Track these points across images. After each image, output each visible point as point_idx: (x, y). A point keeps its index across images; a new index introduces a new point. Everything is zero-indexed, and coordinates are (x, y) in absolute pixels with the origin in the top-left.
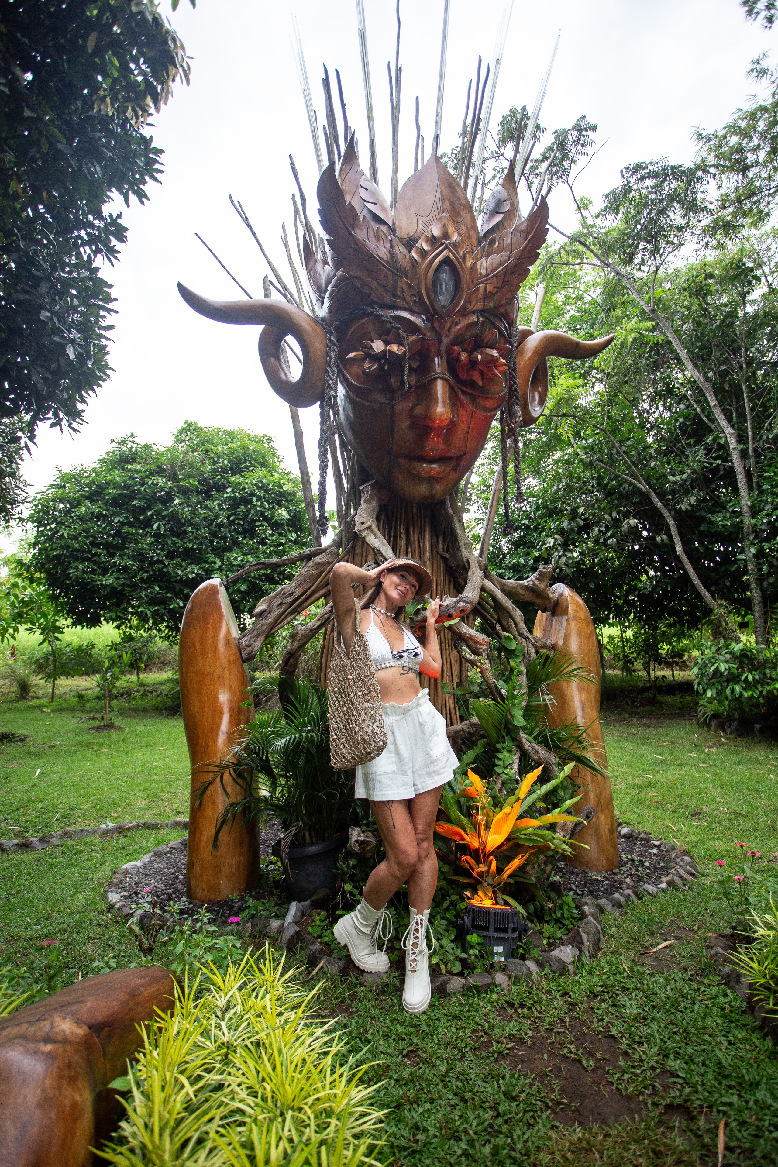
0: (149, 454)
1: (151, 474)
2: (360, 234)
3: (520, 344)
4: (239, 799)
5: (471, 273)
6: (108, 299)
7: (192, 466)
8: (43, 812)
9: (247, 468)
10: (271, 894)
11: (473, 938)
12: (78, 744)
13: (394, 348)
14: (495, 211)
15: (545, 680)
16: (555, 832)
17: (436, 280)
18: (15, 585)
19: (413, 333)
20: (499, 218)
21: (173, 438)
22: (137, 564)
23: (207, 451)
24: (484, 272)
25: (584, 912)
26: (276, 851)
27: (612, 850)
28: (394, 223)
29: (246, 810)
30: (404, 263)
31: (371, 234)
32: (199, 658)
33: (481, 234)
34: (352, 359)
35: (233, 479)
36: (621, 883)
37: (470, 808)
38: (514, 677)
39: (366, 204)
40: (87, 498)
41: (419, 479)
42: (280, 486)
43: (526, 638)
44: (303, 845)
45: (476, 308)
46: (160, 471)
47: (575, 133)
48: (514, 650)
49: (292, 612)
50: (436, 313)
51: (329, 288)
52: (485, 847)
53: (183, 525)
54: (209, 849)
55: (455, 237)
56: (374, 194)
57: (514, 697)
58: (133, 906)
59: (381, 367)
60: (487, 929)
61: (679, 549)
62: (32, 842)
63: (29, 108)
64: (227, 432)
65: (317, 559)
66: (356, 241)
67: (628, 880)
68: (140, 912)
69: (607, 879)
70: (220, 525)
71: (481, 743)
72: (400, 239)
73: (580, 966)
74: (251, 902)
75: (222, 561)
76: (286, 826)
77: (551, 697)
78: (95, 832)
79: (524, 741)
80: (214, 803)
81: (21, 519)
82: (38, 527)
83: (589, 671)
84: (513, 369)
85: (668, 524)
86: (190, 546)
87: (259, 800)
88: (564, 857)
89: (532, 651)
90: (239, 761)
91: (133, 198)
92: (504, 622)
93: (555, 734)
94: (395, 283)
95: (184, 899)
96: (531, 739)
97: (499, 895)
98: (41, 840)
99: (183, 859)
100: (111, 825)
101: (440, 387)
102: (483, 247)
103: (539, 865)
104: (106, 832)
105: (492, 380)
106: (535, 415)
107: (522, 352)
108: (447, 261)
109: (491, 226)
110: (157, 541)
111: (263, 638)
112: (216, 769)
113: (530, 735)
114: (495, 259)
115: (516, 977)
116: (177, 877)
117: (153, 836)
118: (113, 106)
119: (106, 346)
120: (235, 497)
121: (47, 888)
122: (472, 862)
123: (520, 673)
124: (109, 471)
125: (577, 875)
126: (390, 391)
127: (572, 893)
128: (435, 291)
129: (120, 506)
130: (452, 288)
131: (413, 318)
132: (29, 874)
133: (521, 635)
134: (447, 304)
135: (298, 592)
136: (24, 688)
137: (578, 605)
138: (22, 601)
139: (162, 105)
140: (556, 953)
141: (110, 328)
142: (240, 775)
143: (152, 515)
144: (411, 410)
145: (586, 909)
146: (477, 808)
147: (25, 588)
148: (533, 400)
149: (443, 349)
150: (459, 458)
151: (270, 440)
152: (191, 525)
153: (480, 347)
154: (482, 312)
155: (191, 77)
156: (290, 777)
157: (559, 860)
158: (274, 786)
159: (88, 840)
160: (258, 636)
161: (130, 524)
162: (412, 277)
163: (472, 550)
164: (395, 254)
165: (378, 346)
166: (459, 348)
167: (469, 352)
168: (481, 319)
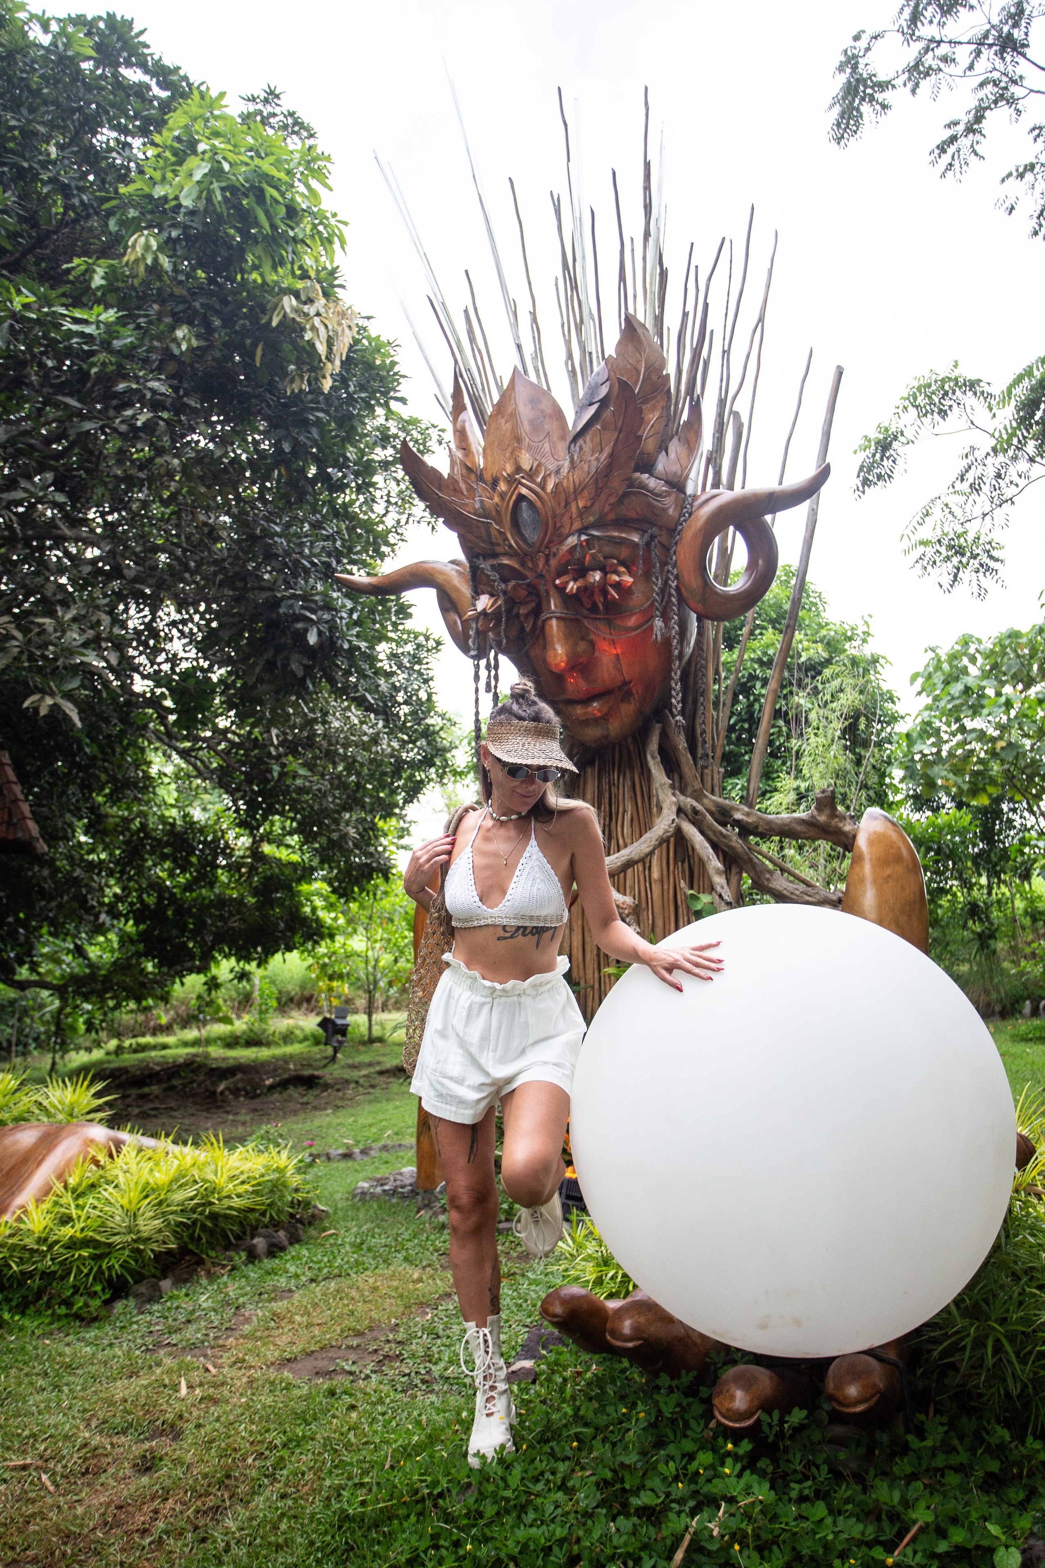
2: (447, 494)
5: (554, 498)
14: (588, 403)
19: (514, 578)
20: (592, 410)
30: (492, 512)
55: (529, 466)
66: (445, 502)
72: (486, 483)
101: (554, 627)
108: (521, 497)
109: (579, 428)
114: (582, 469)
128: (520, 531)
131: (511, 563)
149: (547, 585)
153: (586, 572)
162: (499, 522)
163: (670, 792)
164: (482, 502)
165: (484, 602)
166: (565, 578)
167: (575, 580)
168: (584, 538)
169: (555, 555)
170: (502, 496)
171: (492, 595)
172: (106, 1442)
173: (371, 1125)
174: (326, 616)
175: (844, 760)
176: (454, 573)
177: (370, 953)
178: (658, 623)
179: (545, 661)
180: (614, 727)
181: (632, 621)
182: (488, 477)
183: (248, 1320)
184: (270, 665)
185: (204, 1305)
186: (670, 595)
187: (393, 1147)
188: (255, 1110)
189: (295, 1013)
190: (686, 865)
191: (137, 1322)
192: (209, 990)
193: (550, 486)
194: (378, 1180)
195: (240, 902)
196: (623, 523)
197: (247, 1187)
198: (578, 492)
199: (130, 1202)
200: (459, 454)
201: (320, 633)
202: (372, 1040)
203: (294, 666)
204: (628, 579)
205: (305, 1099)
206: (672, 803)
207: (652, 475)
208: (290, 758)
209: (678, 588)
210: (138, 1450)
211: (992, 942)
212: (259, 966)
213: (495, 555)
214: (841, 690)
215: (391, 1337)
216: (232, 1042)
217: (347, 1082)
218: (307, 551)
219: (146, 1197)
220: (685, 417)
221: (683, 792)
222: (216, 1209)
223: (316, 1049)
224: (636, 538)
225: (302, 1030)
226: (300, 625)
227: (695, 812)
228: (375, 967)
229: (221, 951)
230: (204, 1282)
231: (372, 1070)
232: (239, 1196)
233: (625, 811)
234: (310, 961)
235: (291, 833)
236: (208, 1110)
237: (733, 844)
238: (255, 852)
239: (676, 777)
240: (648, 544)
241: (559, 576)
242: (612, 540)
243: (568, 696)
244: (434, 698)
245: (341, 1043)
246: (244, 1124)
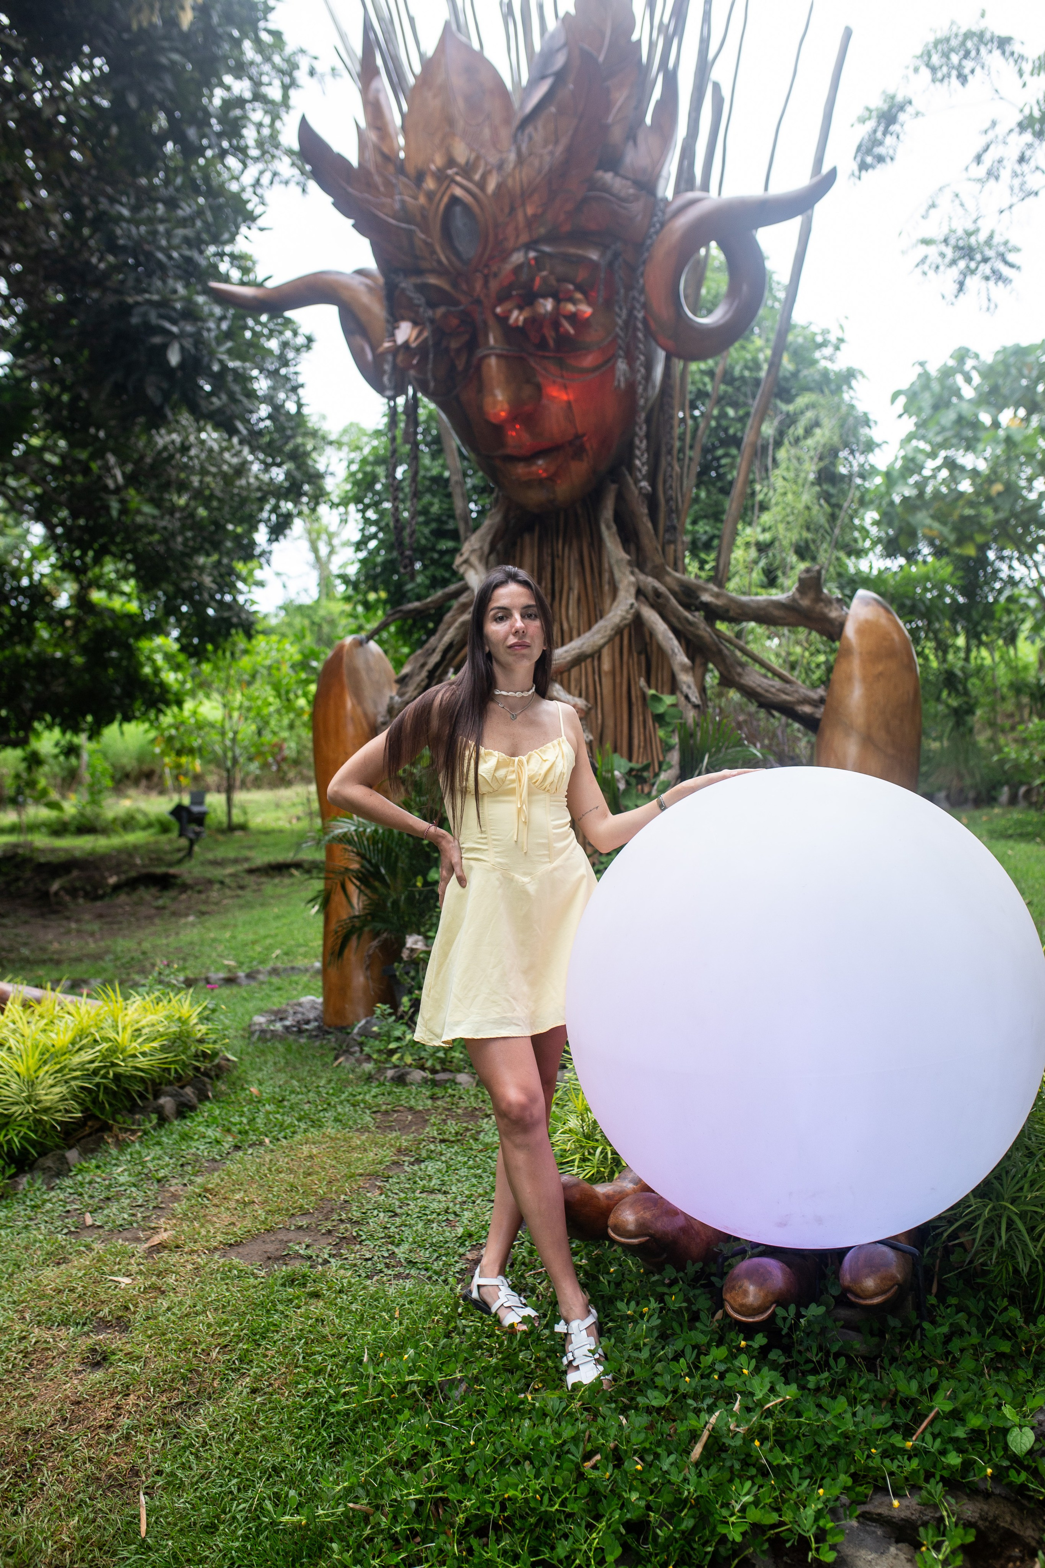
2: (358, 188)
5: (497, 199)
19: (441, 306)
30: (414, 212)
45: (519, 243)
72: (408, 177)
98: (248, 976)
101: (493, 368)
108: (455, 200)
114: (532, 164)
134: (472, 255)
149: (488, 313)
154: (530, 245)
162: (426, 230)
163: (627, 570)
164: (403, 202)
165: (405, 332)
166: (508, 305)
167: (521, 308)
168: (532, 254)
169: (496, 275)
170: (430, 196)
171: (415, 323)
172: (47, 1335)
173: (254, 942)
174: (189, 328)
175: (819, 514)
176: (362, 289)
177: (227, 725)
178: (622, 366)
179: (480, 408)
180: (563, 490)
181: (588, 361)
182: (411, 169)
183: (175, 1197)
184: (119, 389)
185: (122, 1179)
186: (636, 329)
187: (285, 970)
188: (100, 916)
189: (132, 792)
190: (643, 657)
191: (49, 1200)
192: (29, 769)
193: (491, 186)
194: (276, 1013)
195: (66, 662)
196: (581, 237)
197: (155, 1044)
198: (526, 195)
199: (28, 1069)
200: (373, 136)
201: (183, 349)
202: (232, 828)
203: (151, 392)
204: (586, 310)
205: (160, 902)
206: (630, 584)
207: (617, 174)
208: (132, 492)
209: (645, 321)
210: (84, 1343)
211: (969, 719)
212: (90, 738)
213: (419, 272)
214: (817, 424)
215: (344, 1216)
216: (59, 829)
217: (210, 882)
218: (164, 243)
219: (45, 1063)
220: (657, 94)
221: (642, 570)
222: (120, 1070)
223: (164, 838)
224: (594, 256)
225: (145, 814)
226: (157, 340)
227: (657, 594)
228: (234, 740)
229: (41, 719)
230: (114, 1151)
231: (239, 868)
232: (144, 1054)
233: (570, 589)
234: (153, 734)
235: (125, 577)
236: (42, 915)
237: (701, 633)
238: (81, 600)
239: (633, 548)
240: (610, 264)
241: (500, 301)
242: (567, 259)
243: (509, 451)
244: (305, 411)
245: (198, 834)
246: (92, 934)
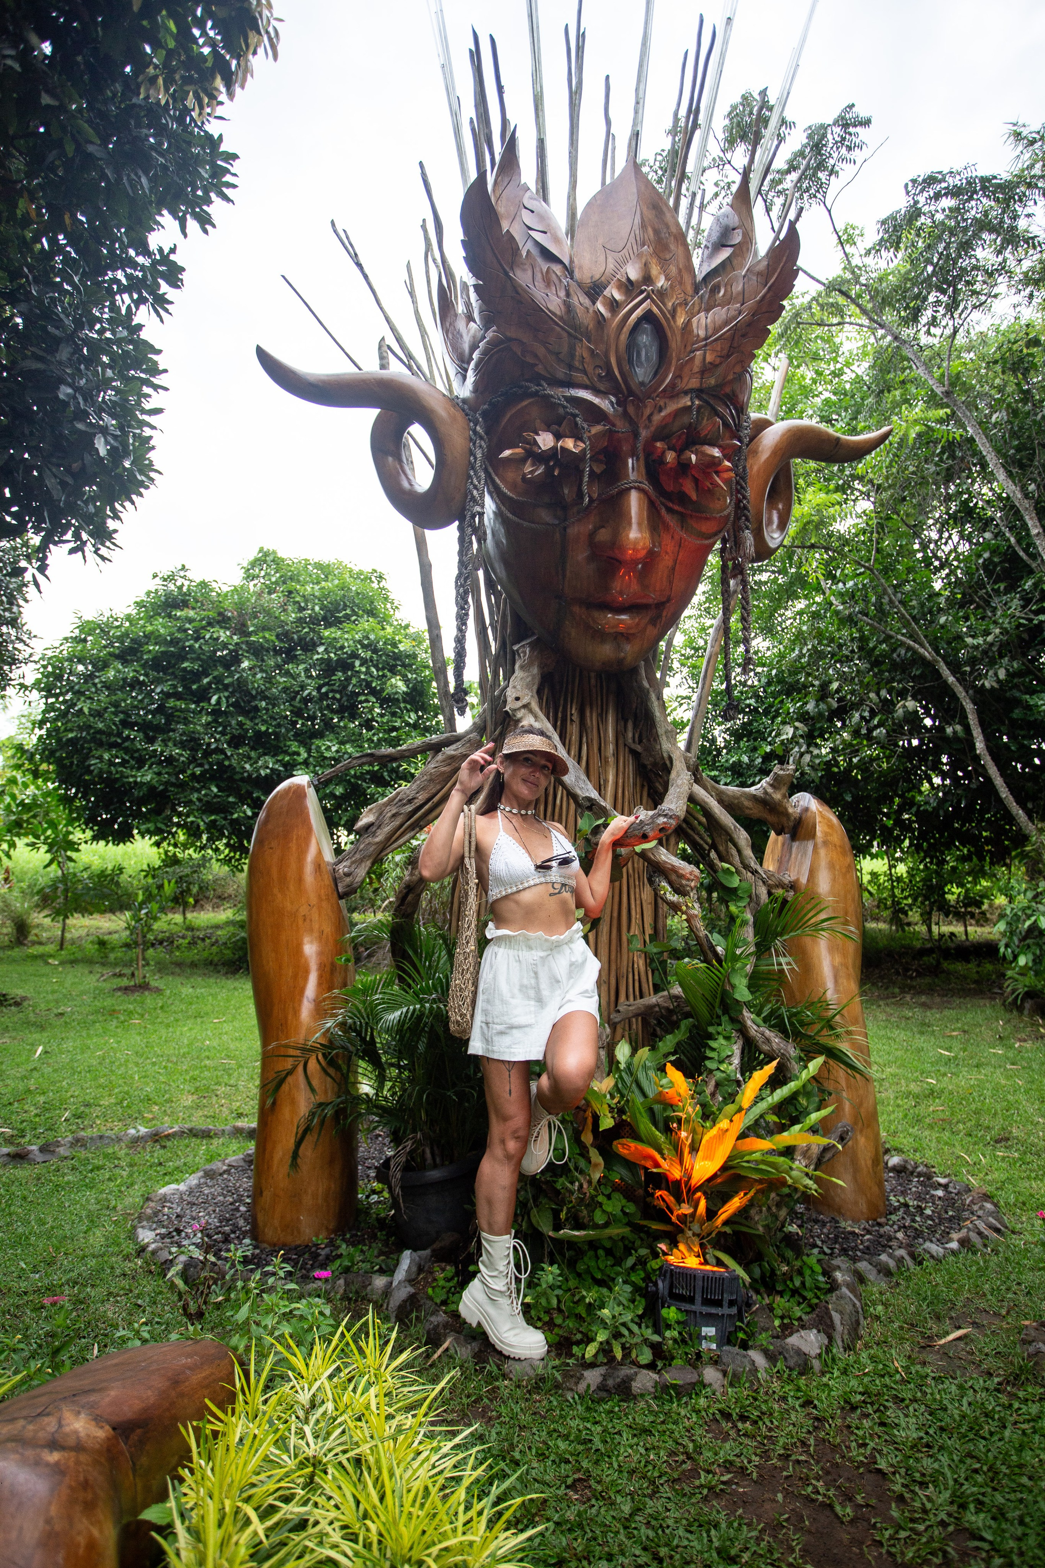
0: (206, 596)
1: (210, 624)
2: (523, 277)
3: (752, 440)
4: (330, 1097)
5: (683, 335)
6: (155, 370)
7: (268, 612)
8: (46, 1108)
9: (348, 617)
10: (374, 1237)
11: (671, 1313)
12: (97, 1012)
13: (569, 444)
14: (720, 244)
15: (781, 935)
16: (793, 1159)
17: (632, 345)
18: (13, 781)
19: (598, 423)
20: (725, 253)
21: (241, 574)
22: (186, 753)
23: (290, 592)
24: (702, 333)
25: (835, 1280)
26: (383, 1173)
27: (875, 1189)
28: (571, 261)
29: (340, 1113)
30: (586, 319)
31: (539, 276)
32: (276, 891)
33: (700, 277)
34: (507, 459)
35: (326, 633)
36: (890, 1239)
37: (667, 1120)
38: (735, 929)
39: (532, 233)
40: (117, 657)
41: (600, 636)
42: (395, 645)
43: (754, 872)
44: (423, 1167)
45: (690, 386)
46: (222, 620)
47: (837, 130)
48: (736, 889)
49: (412, 827)
50: (631, 392)
51: (476, 356)
52: (690, 1178)
53: (254, 698)
54: (285, 1169)
55: (661, 282)
56: (543, 218)
57: (735, 958)
58: (174, 1250)
59: (549, 471)
60: (691, 1300)
61: (980, 746)
62: (29, 1152)
63: (48, 92)
64: (319, 566)
65: (449, 751)
66: (516, 288)
67: (900, 1235)
68: (183, 1258)
69: (869, 1232)
70: (306, 700)
71: (685, 1024)
72: (580, 285)
73: (829, 1362)
74: (344, 1248)
75: (309, 751)
76: (397, 1139)
77: (789, 959)
78: (119, 1140)
79: (749, 1023)
80: (293, 1102)
81: (23, 686)
82: (47, 697)
83: (846, 923)
84: (742, 476)
85: (963, 709)
86: (263, 728)
87: (359, 1099)
88: (806, 1198)
89: (763, 891)
90: (331, 1042)
91: (192, 225)
92: (721, 848)
93: (795, 1014)
94: (572, 348)
95: (247, 1241)
96: (759, 1020)
97: (710, 1250)
98: (42, 1150)
99: (246, 1183)
100: (143, 1130)
101: (634, 502)
102: (702, 297)
103: (769, 1208)
104: (136, 1141)
105: (710, 492)
106: (772, 545)
107: (755, 452)
108: (648, 317)
109: (713, 266)
110: (215, 721)
111: (369, 863)
112: (298, 1053)
113: (758, 1015)
114: (719, 314)
115: (734, 1375)
116: (237, 1209)
117: (203, 1148)
118: (167, 90)
119: (151, 438)
120: (330, 659)
121: (49, 1219)
122: (670, 1199)
123: (744, 923)
124: (150, 619)
125: (824, 1224)
126: (560, 506)
127: (816, 1251)
128: (630, 362)
129: (164, 670)
130: (654, 357)
131: (596, 400)
132: (25, 1198)
133: (746, 867)
134: (647, 380)
135: (422, 797)
136: (22, 929)
137: (830, 825)
138: (22, 804)
139: (238, 90)
140: (793, 1340)
141: (157, 411)
142: (332, 1062)
143: (210, 683)
144: (592, 535)
145: (838, 1275)
146: (679, 1121)
147: (26, 786)
148: (770, 522)
149: (640, 446)
150: (660, 606)
151: (381, 577)
152: (265, 698)
153: (694, 443)
154: (699, 392)
155: (280, 48)
156: (404, 1067)
157: (797, 1201)
158: (381, 1080)
159: (110, 1151)
160: (361, 860)
161: (178, 696)
166: (665, 444)
168: (696, 402)
181: (706, 527)
193: (681, 319)
198: (709, 340)
224: (733, 427)
241: (659, 438)
243: (607, 597)
